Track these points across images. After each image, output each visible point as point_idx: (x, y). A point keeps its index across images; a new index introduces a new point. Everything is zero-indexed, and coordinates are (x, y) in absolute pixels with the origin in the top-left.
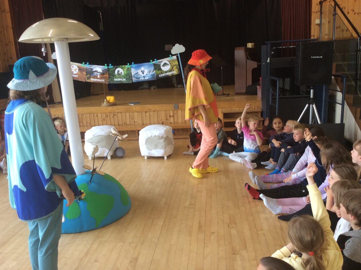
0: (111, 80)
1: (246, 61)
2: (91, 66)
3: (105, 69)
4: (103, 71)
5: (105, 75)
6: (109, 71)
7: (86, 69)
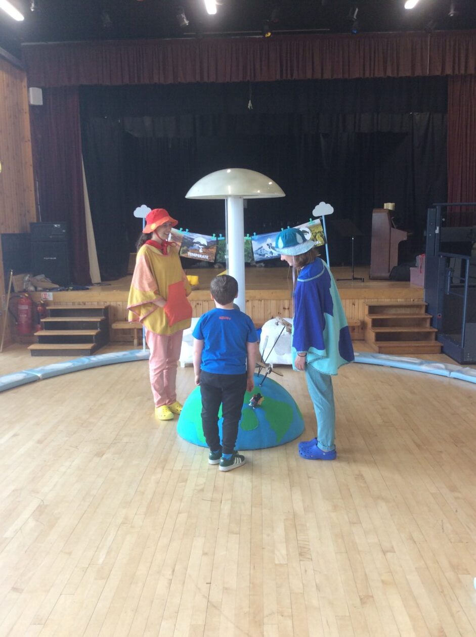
0: (220, 257)
1: (390, 229)
2: (191, 234)
3: (212, 241)
4: (208, 243)
5: (210, 250)
6: (217, 244)
7: (184, 238)
